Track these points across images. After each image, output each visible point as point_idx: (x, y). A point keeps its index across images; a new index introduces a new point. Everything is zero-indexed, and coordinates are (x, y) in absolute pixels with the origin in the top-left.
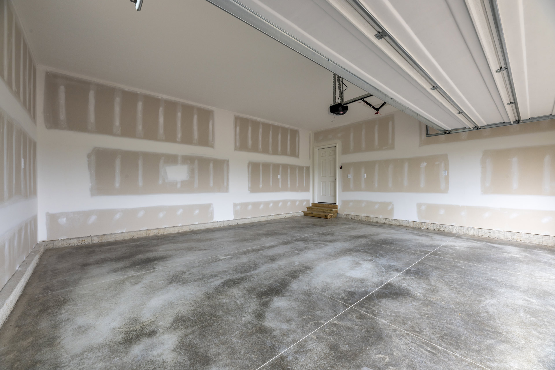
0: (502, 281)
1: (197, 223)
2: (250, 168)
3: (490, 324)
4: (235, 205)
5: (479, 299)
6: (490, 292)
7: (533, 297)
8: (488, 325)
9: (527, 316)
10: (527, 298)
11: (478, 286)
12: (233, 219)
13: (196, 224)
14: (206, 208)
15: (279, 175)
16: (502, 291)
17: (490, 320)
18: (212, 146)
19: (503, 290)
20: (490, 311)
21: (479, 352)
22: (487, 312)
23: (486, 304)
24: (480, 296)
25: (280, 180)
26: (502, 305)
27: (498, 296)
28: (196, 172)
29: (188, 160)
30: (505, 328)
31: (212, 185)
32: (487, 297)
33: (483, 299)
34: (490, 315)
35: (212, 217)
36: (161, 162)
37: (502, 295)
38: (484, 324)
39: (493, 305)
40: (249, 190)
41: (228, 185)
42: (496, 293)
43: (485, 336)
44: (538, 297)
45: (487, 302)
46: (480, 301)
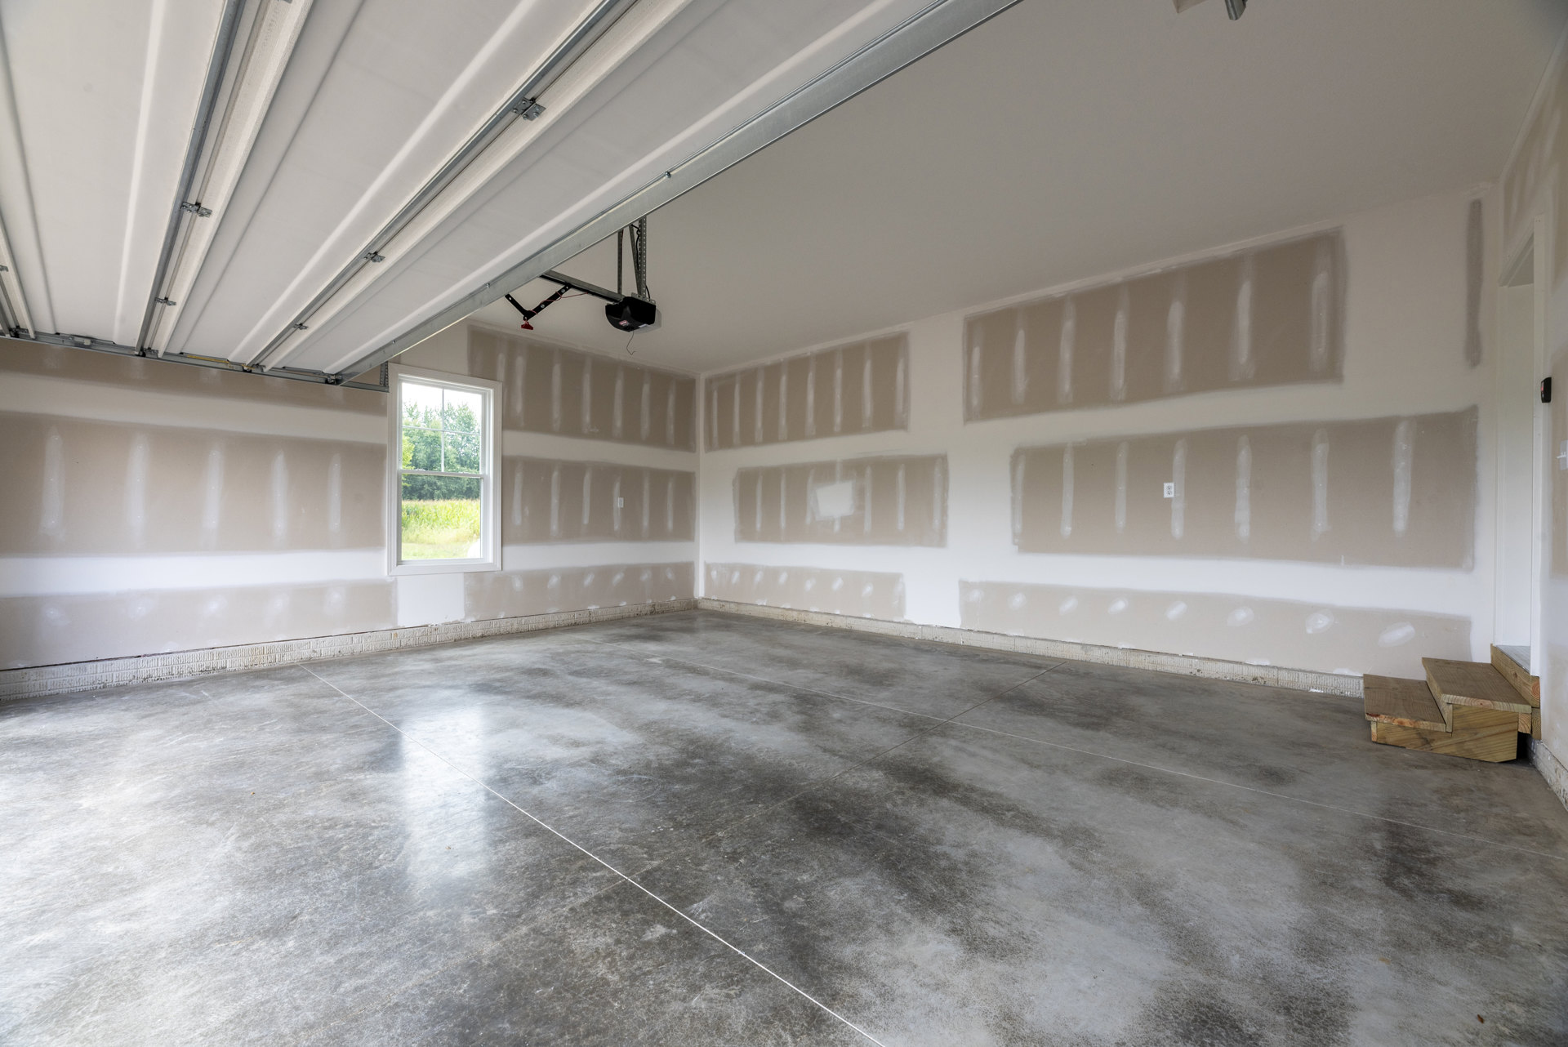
0: (247, 948)
1: (868, 616)
2: (1021, 468)
3: (193, 811)
4: (966, 587)
5: (253, 840)
6: (245, 873)
7: (115, 945)
8: (193, 807)
9: (125, 868)
10: (134, 926)
11: (293, 870)
12: (958, 626)
13: (865, 618)
14: (888, 583)
15: (1172, 485)
16: (218, 899)
17: (197, 817)
18: (903, 426)
19: (217, 905)
20: (209, 829)
21: (183, 777)
22: (213, 824)
23: (227, 838)
24: (257, 847)
25: (1178, 507)
26: (192, 858)
27: (217, 877)
28: (868, 495)
29: (854, 468)
30: (164, 820)
31: (901, 525)
32: (239, 856)
33: (245, 845)
34: (202, 824)
35: (901, 610)
36: (810, 480)
37: (211, 885)
38: (202, 805)
39: (212, 846)
40: (1015, 544)
41: (944, 525)
42: (229, 880)
43: (188, 794)
44: (97, 955)
45: (228, 842)
46: (245, 836)
